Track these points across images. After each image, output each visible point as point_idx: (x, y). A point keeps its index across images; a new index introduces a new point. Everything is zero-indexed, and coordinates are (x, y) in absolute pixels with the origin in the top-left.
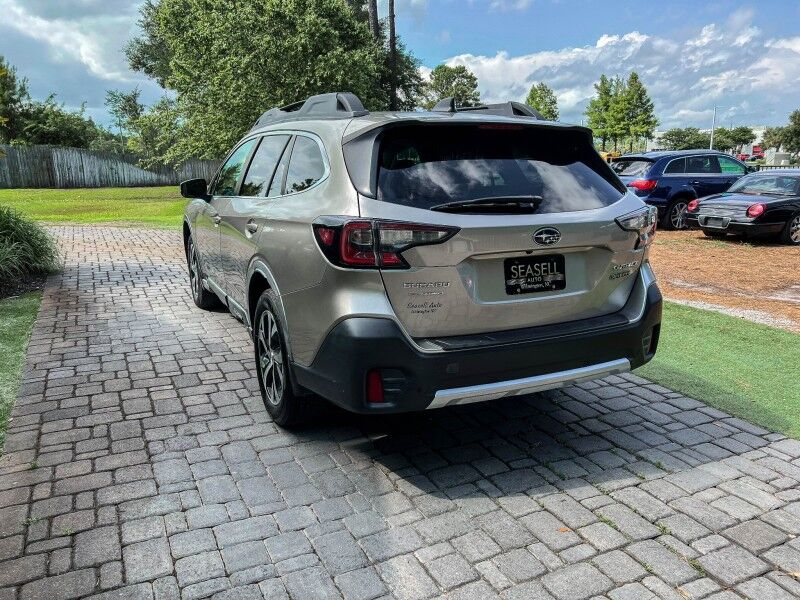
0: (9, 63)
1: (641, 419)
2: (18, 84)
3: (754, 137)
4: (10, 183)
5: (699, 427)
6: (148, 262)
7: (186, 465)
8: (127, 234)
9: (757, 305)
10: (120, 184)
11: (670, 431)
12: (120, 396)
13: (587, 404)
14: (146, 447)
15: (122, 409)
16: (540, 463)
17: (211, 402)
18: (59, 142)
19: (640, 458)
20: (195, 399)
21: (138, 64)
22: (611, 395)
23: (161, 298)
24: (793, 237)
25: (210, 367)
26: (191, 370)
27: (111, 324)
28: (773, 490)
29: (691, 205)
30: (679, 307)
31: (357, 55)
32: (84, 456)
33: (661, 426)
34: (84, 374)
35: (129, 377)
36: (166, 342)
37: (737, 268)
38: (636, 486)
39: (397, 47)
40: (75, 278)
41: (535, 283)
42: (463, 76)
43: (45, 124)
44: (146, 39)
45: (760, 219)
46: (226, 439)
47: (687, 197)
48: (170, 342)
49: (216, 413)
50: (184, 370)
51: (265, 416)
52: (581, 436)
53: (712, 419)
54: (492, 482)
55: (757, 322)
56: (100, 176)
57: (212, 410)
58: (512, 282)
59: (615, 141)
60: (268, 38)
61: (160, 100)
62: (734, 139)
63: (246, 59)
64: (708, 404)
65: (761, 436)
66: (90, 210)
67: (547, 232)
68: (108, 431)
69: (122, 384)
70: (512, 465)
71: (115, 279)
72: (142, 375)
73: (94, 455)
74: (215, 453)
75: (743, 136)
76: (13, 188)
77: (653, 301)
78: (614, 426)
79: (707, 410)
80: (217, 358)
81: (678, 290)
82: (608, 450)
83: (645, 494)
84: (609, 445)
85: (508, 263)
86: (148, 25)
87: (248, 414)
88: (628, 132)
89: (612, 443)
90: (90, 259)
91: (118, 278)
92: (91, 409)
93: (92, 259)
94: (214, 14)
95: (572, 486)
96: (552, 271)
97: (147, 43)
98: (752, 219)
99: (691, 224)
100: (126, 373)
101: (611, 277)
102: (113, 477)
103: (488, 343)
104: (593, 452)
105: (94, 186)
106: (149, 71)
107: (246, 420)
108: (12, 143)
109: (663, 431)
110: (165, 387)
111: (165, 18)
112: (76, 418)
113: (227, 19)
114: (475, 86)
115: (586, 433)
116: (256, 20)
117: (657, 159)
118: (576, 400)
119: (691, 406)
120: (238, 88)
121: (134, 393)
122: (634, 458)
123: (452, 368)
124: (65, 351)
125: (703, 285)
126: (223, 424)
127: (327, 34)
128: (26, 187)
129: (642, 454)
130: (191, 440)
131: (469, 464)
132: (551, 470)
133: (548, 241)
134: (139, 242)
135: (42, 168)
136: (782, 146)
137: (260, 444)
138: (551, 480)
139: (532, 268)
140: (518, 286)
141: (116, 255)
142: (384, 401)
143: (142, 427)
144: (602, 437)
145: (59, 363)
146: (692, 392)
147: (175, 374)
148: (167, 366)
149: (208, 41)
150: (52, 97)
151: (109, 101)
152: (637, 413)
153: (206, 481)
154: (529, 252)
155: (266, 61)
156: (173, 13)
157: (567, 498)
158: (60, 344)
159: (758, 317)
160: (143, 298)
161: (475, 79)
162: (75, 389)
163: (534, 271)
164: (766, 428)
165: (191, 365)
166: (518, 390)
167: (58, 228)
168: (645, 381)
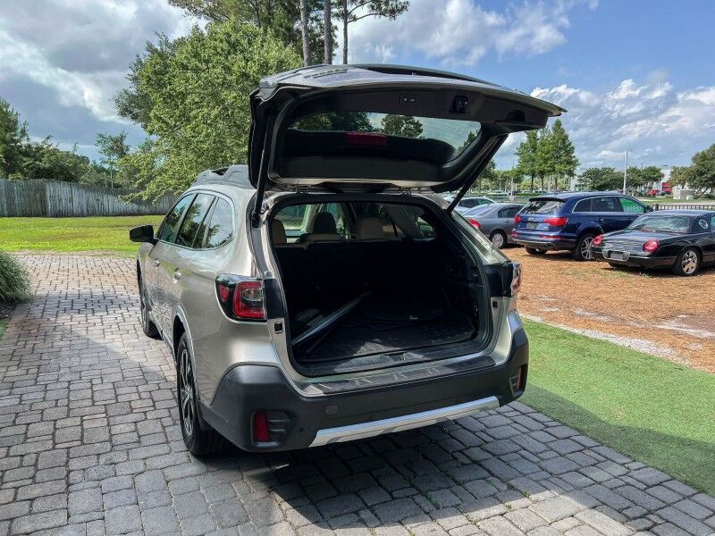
0: (14, 108)
1: (518, 448)
2: (20, 127)
3: (663, 176)
4: (6, 212)
5: (569, 456)
6: (112, 290)
7: (99, 495)
8: (98, 263)
9: (644, 334)
10: (105, 214)
11: (542, 460)
12: (55, 424)
13: (474, 433)
14: (67, 476)
15: (53, 439)
16: (420, 493)
17: (136, 430)
18: (52, 177)
19: (511, 487)
20: (122, 428)
21: (125, 112)
22: (497, 424)
23: (114, 326)
24: (685, 269)
25: (143, 395)
26: (125, 398)
27: (64, 352)
28: (624, 519)
29: (597, 240)
30: (574, 335)
32: (10, 485)
33: (536, 454)
34: (28, 402)
35: (67, 406)
36: (108, 371)
37: (633, 297)
38: (502, 515)
40: (41, 307)
42: (410, 123)
43: (41, 161)
44: (133, 90)
45: (656, 253)
46: (142, 468)
47: (594, 232)
48: (113, 370)
49: (139, 442)
50: (120, 399)
51: (182, 445)
52: (463, 464)
53: (582, 448)
54: (373, 511)
55: (641, 350)
56: (87, 206)
57: (136, 438)
59: (542, 178)
60: (235, 94)
61: (144, 141)
62: (644, 177)
63: (215, 112)
64: (582, 433)
65: (623, 464)
66: (75, 237)
68: (37, 460)
69: (62, 411)
70: (395, 494)
71: (78, 308)
72: (79, 404)
73: (19, 483)
74: (127, 482)
75: (654, 175)
76: (9, 216)
77: (519, 344)
78: (494, 455)
79: (580, 438)
80: (152, 386)
81: (577, 319)
82: (484, 479)
83: (507, 523)
84: (485, 474)
86: (135, 79)
87: (167, 442)
88: (554, 170)
89: (489, 471)
90: (60, 288)
91: (81, 307)
92: (26, 438)
93: (61, 288)
94: (189, 74)
95: (444, 516)
97: (134, 93)
98: (648, 253)
99: (597, 256)
100: (66, 401)
102: (31, 506)
103: (365, 386)
104: (470, 481)
105: (81, 215)
106: (135, 117)
107: (165, 448)
108: (10, 177)
109: (536, 459)
110: (99, 416)
111: (148, 77)
112: (10, 447)
113: (200, 78)
114: (421, 131)
115: (469, 462)
116: (225, 78)
117: (567, 199)
118: (465, 428)
119: (566, 435)
120: (208, 135)
121: (69, 422)
122: (505, 487)
123: (332, 410)
124: (16, 379)
125: (602, 314)
126: (142, 453)
128: (20, 216)
129: (513, 482)
130: (109, 469)
131: (356, 493)
132: (429, 499)
134: (107, 271)
135: (36, 199)
136: (687, 184)
137: (170, 473)
138: (427, 509)
141: (84, 283)
142: (270, 440)
143: (68, 456)
144: (481, 466)
145: (8, 391)
146: (569, 420)
147: (111, 402)
148: (104, 393)
149: (183, 96)
150: (48, 138)
151: (99, 142)
152: (517, 442)
153: (113, 511)
155: (233, 112)
156: (155, 72)
157: (437, 527)
158: (13, 372)
159: (642, 345)
160: (99, 326)
161: (421, 125)
162: (16, 417)
164: (629, 456)
165: (126, 393)
166: (394, 428)
167: (38, 257)
168: (531, 410)
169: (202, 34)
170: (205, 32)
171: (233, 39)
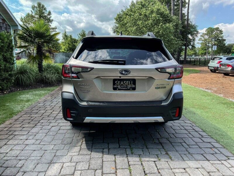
5: (203, 149)
11: (190, 148)
12: (46, 111)
13: (169, 134)
14: (37, 124)
15: (43, 114)
16: (130, 148)
19: (167, 154)
20: (61, 114)
22: (181, 132)
31: (167, 25)
32: (23, 123)
33: (189, 145)
35: (53, 107)
38: (155, 161)
39: (189, 22)
41: (124, 87)
42: (218, 30)
49: (62, 119)
52: (155, 143)
53: (213, 147)
54: (109, 150)
58: (115, 86)
64: (217, 142)
65: (227, 156)
67: (125, 71)
68: (34, 119)
72: (56, 107)
78: (170, 142)
79: (215, 144)
82: (159, 149)
84: (161, 147)
85: (114, 80)
89: (163, 147)
92: (37, 113)
95: (132, 157)
96: (131, 84)
101: (156, 88)
103: (104, 104)
104: (152, 148)
109: (187, 147)
110: (58, 111)
112: (31, 115)
115: (158, 142)
118: (166, 132)
119: (210, 141)
121: (50, 111)
122: (165, 153)
123: (90, 110)
126: (60, 121)
127: (159, 19)
129: (169, 152)
131: (108, 143)
132: (131, 151)
133: (125, 74)
138: (127, 153)
139: (123, 82)
140: (118, 88)
142: (71, 118)
143: (42, 119)
144: (161, 144)
145: (43, 102)
154: (120, 77)
157: (126, 159)
161: (222, 31)
163: (124, 83)
166: (115, 121)
169: (134, 4)
170: (135, 3)
171: (143, 4)
